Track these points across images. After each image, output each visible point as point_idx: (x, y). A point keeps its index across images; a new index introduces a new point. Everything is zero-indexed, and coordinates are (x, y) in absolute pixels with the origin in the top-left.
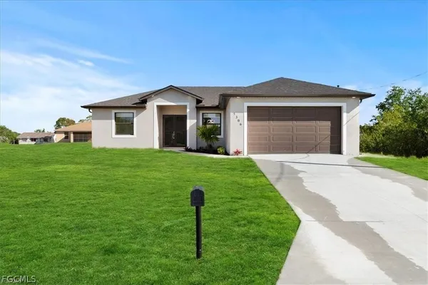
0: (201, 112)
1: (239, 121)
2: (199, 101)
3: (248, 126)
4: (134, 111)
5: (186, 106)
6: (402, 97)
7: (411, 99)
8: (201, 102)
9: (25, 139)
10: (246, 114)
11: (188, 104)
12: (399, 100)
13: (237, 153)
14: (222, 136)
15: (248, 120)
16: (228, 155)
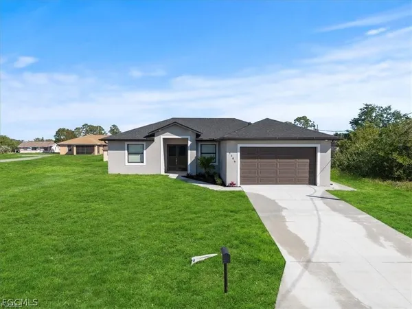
0: (200, 144)
1: (233, 158)
2: (198, 136)
3: (241, 162)
4: (144, 143)
5: (187, 139)
6: (374, 115)
7: (382, 116)
8: (200, 135)
9: (26, 148)
10: (239, 154)
11: (189, 137)
12: (371, 117)
13: (232, 185)
14: (217, 164)
15: (241, 158)
16: (225, 186)
